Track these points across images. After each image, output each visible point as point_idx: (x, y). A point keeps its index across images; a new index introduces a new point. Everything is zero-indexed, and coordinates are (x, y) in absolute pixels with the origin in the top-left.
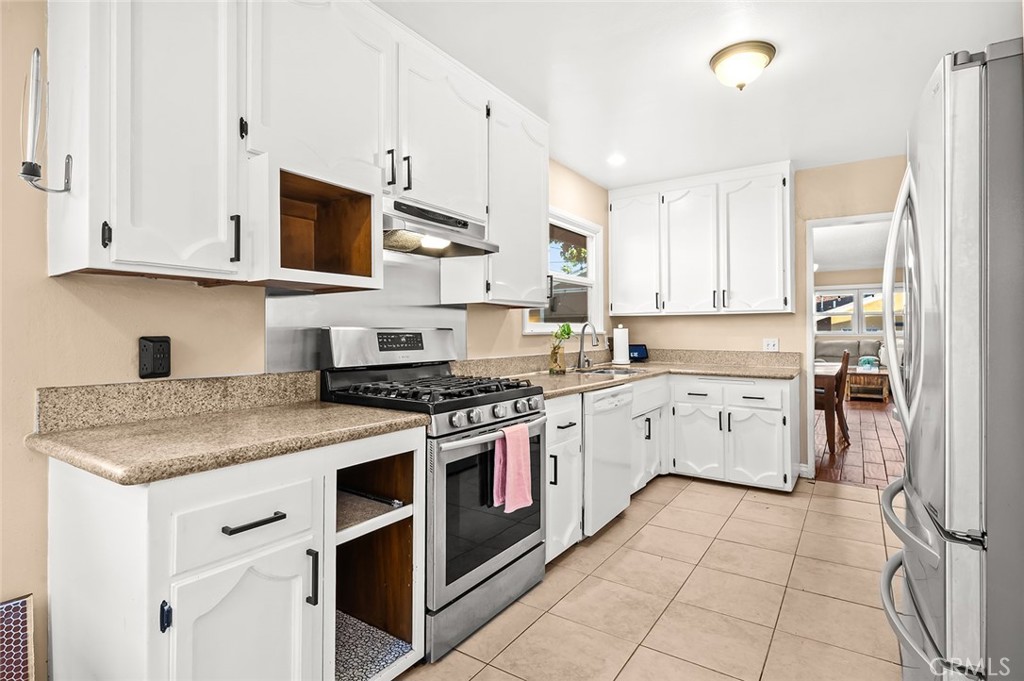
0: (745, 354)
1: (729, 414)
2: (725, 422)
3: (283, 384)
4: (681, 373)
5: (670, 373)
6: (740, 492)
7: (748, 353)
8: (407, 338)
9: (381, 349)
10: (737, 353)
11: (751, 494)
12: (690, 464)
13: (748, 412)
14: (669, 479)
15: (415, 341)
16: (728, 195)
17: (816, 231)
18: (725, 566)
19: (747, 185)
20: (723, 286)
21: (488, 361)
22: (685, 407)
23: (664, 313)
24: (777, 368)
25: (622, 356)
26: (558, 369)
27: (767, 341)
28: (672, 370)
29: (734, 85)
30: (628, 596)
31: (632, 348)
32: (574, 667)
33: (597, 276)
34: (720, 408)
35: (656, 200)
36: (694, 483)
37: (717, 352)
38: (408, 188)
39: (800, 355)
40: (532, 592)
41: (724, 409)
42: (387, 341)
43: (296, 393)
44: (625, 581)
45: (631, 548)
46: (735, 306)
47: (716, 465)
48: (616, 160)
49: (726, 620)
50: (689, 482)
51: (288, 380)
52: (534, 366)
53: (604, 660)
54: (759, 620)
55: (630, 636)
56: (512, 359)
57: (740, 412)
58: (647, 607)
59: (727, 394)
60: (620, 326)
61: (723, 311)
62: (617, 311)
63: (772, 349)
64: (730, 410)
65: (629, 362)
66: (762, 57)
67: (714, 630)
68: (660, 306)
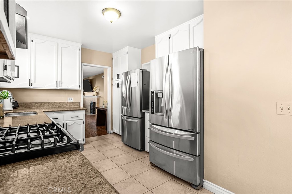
0: (62, 103)
1: (67, 124)
2: (65, 126)
4: (47, 112)
5: (44, 112)
7: (63, 103)
10: (59, 103)
13: (73, 122)
16: (61, 48)
19: (68, 47)
20: (59, 80)
27: (69, 98)
37: (51, 103)
39: (79, 102)
41: (64, 122)
46: (64, 87)
57: (70, 122)
61: (59, 88)
63: (71, 101)
64: (67, 122)
65: (12, 109)
66: (118, 15)
67: (125, 187)
68: (31, 84)
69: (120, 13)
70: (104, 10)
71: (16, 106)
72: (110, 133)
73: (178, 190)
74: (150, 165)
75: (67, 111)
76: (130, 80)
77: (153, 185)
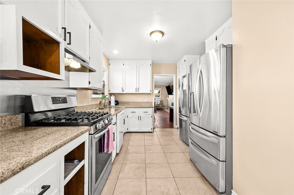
2: (140, 118)
3: (4, 121)
4: (130, 107)
5: (127, 107)
6: (143, 133)
7: (142, 102)
8: (62, 99)
9: (53, 103)
10: (139, 102)
11: (145, 134)
12: (132, 129)
13: (145, 115)
14: (126, 133)
15: (64, 101)
16: (139, 66)
17: (155, 76)
18: (151, 152)
20: (138, 87)
21: (83, 106)
22: (130, 115)
23: (124, 93)
24: (147, 105)
25: (113, 104)
26: (101, 108)
27: (145, 99)
28: (128, 107)
29: (155, 40)
30: (135, 166)
31: (116, 101)
32: (135, 192)
33: (107, 83)
34: (138, 115)
35: (122, 65)
36: (133, 133)
37: (135, 102)
38: (70, 44)
39: (152, 102)
40: (110, 175)
42: (55, 100)
43: (11, 125)
44: (132, 162)
45: (128, 153)
46: (140, 92)
47: (137, 128)
48: (116, 52)
49: (159, 165)
50: (131, 133)
51: (6, 119)
52: (94, 107)
53: (141, 187)
54: (164, 162)
55: (142, 177)
56: (89, 105)
57: (143, 115)
58: (141, 168)
59: (140, 112)
60: (113, 96)
61: (138, 93)
62: (111, 92)
63: (146, 101)
64: (141, 115)
65: (115, 105)
66: (161, 35)
67: (158, 168)
68: (123, 91)
69: (163, 33)
70: (151, 33)
71: (117, 103)
72: (175, 128)
73: (199, 188)
74: (189, 159)
75: (141, 107)
76: (183, 84)
77: (180, 175)
